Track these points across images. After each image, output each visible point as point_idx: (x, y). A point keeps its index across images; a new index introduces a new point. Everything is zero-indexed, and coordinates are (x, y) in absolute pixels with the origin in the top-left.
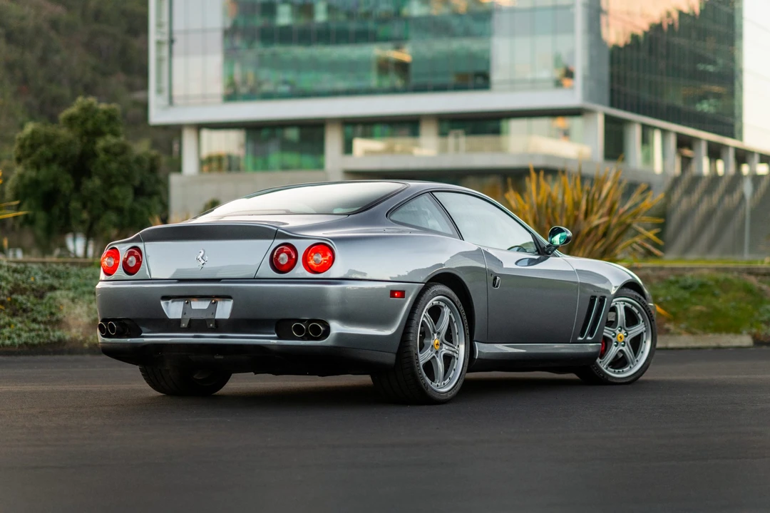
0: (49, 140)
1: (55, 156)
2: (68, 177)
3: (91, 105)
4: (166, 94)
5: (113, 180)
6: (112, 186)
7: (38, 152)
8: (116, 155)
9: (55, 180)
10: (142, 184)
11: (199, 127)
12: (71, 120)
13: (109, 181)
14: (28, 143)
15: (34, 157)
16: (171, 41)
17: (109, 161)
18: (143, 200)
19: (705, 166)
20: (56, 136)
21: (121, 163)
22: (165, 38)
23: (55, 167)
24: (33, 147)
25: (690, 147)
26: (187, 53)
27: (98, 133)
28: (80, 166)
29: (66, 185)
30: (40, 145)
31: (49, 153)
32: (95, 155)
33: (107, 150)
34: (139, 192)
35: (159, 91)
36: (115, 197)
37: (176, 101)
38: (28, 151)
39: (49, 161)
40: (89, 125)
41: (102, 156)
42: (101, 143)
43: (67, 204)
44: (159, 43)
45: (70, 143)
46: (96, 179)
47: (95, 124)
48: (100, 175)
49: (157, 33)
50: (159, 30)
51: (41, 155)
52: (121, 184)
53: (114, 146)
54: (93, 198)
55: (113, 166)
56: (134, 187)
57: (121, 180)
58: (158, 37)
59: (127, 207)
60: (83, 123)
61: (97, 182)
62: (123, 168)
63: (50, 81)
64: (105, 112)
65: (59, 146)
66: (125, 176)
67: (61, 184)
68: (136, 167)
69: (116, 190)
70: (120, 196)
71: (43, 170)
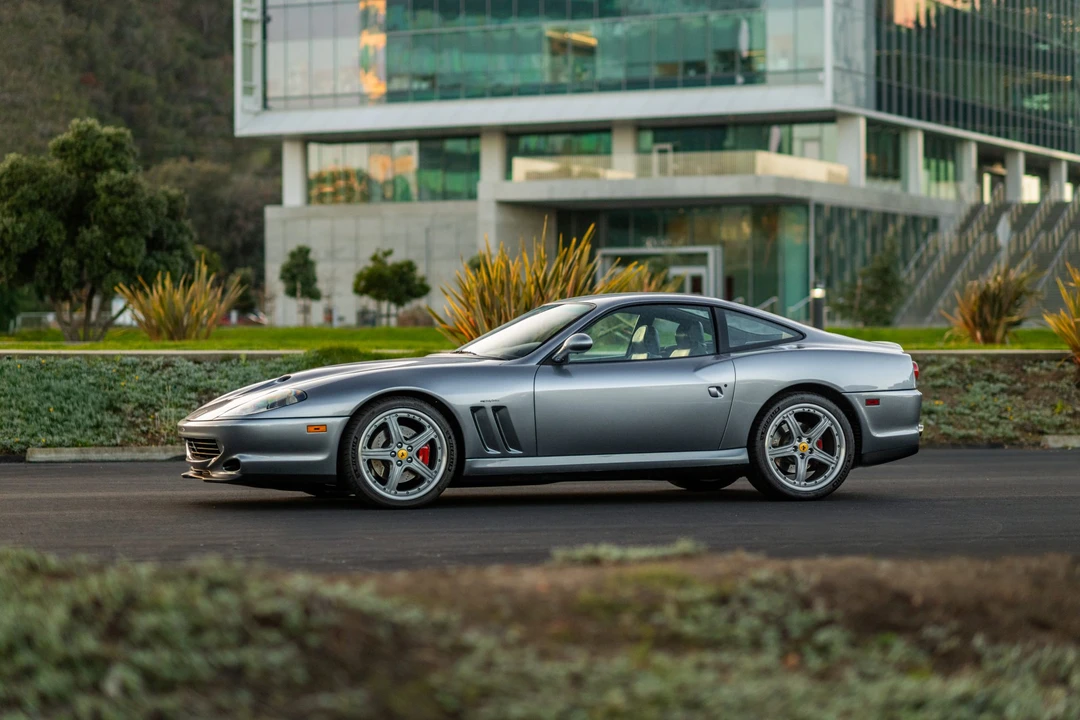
0: (33, 176)
1: (41, 197)
2: (61, 225)
3: (90, 128)
4: (258, 93)
5: (119, 229)
6: (117, 237)
7: (19, 193)
8: (122, 196)
9: (41, 229)
10: (158, 233)
11: (306, 140)
12: (63, 150)
13: (113, 230)
14: (5, 180)
15: (12, 201)
16: (266, 20)
17: (114, 205)
18: (159, 255)
19: (1030, 189)
20: (44, 172)
21: (128, 206)
22: (257, 16)
23: (41, 212)
24: (13, 186)
25: (1003, 162)
26: (286, 37)
27: (99, 166)
28: (76, 210)
29: (57, 236)
30: (22, 183)
31: (35, 196)
32: (95, 196)
33: (109, 190)
34: (155, 244)
35: (248, 90)
36: (121, 252)
37: (270, 103)
39: (33, 205)
40: (88, 155)
41: (103, 196)
42: (103, 181)
43: (58, 262)
44: (247, 22)
45: (61, 180)
46: (96, 228)
47: (96, 154)
48: (101, 224)
49: (244, 9)
50: (247, 5)
51: (22, 196)
52: (129, 235)
53: (121, 183)
54: (93, 253)
55: (118, 210)
56: (147, 238)
57: (129, 229)
58: (246, 15)
59: (137, 265)
60: (79, 153)
61: (97, 231)
62: (130, 212)
63: (128, 66)
64: (109, 139)
65: (47, 185)
66: (134, 224)
67: (50, 235)
68: (149, 211)
69: (122, 242)
70: (128, 251)
71: (26, 217)
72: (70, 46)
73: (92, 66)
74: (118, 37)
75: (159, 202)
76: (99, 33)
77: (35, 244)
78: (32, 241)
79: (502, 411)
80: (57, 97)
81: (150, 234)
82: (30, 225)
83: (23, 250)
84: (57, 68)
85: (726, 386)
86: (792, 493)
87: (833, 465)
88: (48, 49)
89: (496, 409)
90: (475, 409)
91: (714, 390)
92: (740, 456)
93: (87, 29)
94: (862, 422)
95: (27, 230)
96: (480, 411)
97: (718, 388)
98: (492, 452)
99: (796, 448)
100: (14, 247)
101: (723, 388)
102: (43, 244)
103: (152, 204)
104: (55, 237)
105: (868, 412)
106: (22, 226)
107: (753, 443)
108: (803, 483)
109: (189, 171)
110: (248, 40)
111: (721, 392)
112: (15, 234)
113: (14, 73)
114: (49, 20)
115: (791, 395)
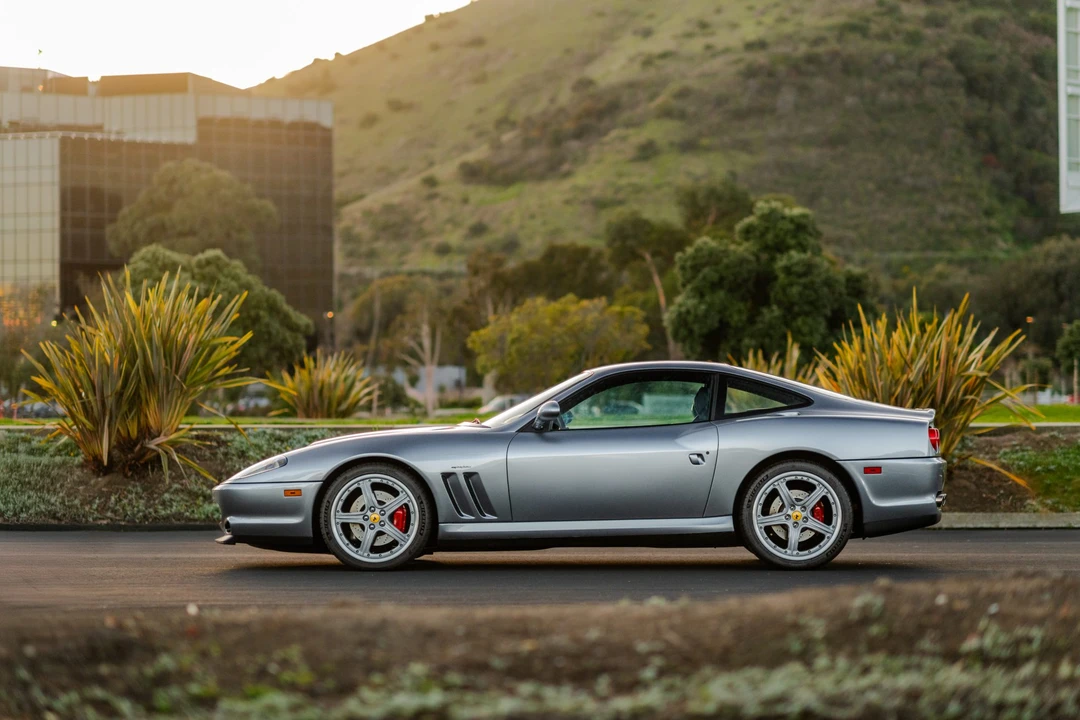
0: (716, 259)
1: (722, 279)
2: (742, 306)
3: (773, 210)
5: (796, 309)
6: (795, 316)
7: (701, 276)
8: (799, 276)
9: (722, 310)
12: (748, 232)
13: (791, 310)
14: (689, 263)
15: (696, 282)
17: (791, 285)
20: (726, 255)
21: (805, 287)
23: (721, 294)
24: (696, 269)
27: (780, 248)
28: (758, 289)
29: (738, 316)
31: (715, 277)
32: (775, 277)
33: (788, 270)
38: (689, 273)
39: (715, 286)
40: (770, 237)
41: (782, 276)
42: (782, 262)
45: (743, 261)
46: (775, 307)
47: (777, 236)
48: (779, 303)
49: (1069, 84)
50: (1072, 81)
51: (704, 278)
52: (807, 314)
53: (797, 264)
54: (772, 332)
55: (795, 290)
56: (825, 316)
57: (806, 308)
58: (1071, 90)
59: (815, 343)
60: (763, 235)
61: (776, 311)
62: (807, 292)
63: (1030, 146)
64: (792, 220)
65: (727, 267)
66: (811, 303)
67: (731, 316)
68: (825, 290)
69: (799, 321)
70: (805, 329)
71: (708, 298)
72: (972, 128)
73: (993, 147)
74: (1020, 117)
75: (837, 281)
76: (1001, 114)
77: (716, 325)
78: (713, 322)
79: (474, 477)
80: (958, 178)
81: (828, 312)
82: (711, 306)
83: (705, 330)
84: (959, 151)
85: (708, 453)
86: (781, 562)
87: (828, 535)
88: (949, 131)
89: (468, 476)
90: (446, 476)
91: (695, 457)
92: (725, 524)
93: (989, 110)
94: (860, 491)
95: (707, 311)
96: (452, 477)
97: (700, 455)
98: (467, 517)
99: (788, 517)
100: (696, 328)
101: (705, 455)
102: (724, 325)
103: (829, 283)
104: (736, 317)
105: (867, 481)
106: (703, 307)
107: (738, 511)
108: (795, 553)
109: (1070, 250)
110: (1073, 116)
111: (703, 460)
112: (696, 316)
113: (916, 157)
114: (953, 104)
115: (782, 463)
